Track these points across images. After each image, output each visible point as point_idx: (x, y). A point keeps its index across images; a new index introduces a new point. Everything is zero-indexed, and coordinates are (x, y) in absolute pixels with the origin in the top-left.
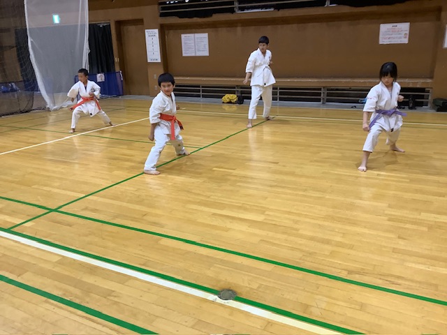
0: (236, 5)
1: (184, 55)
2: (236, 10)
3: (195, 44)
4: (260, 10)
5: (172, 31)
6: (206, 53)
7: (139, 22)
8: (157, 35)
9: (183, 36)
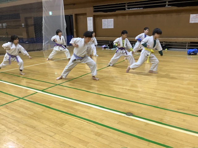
0: (126, 7)
1: (103, 28)
2: (126, 9)
3: (108, 23)
4: (137, 9)
5: (98, 18)
6: (112, 27)
7: (85, 14)
8: (92, 20)
9: (103, 20)
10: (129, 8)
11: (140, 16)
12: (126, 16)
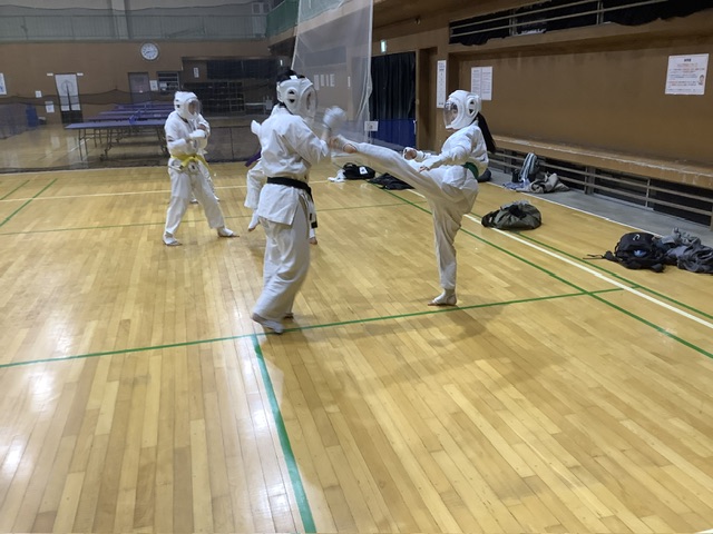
0: (513, 24)
2: (511, 32)
3: (482, 83)
4: (535, 32)
5: (464, 62)
6: (490, 97)
7: (435, 51)
8: (445, 69)
9: (473, 69)
10: (520, 30)
11: (547, 57)
12: (516, 56)
